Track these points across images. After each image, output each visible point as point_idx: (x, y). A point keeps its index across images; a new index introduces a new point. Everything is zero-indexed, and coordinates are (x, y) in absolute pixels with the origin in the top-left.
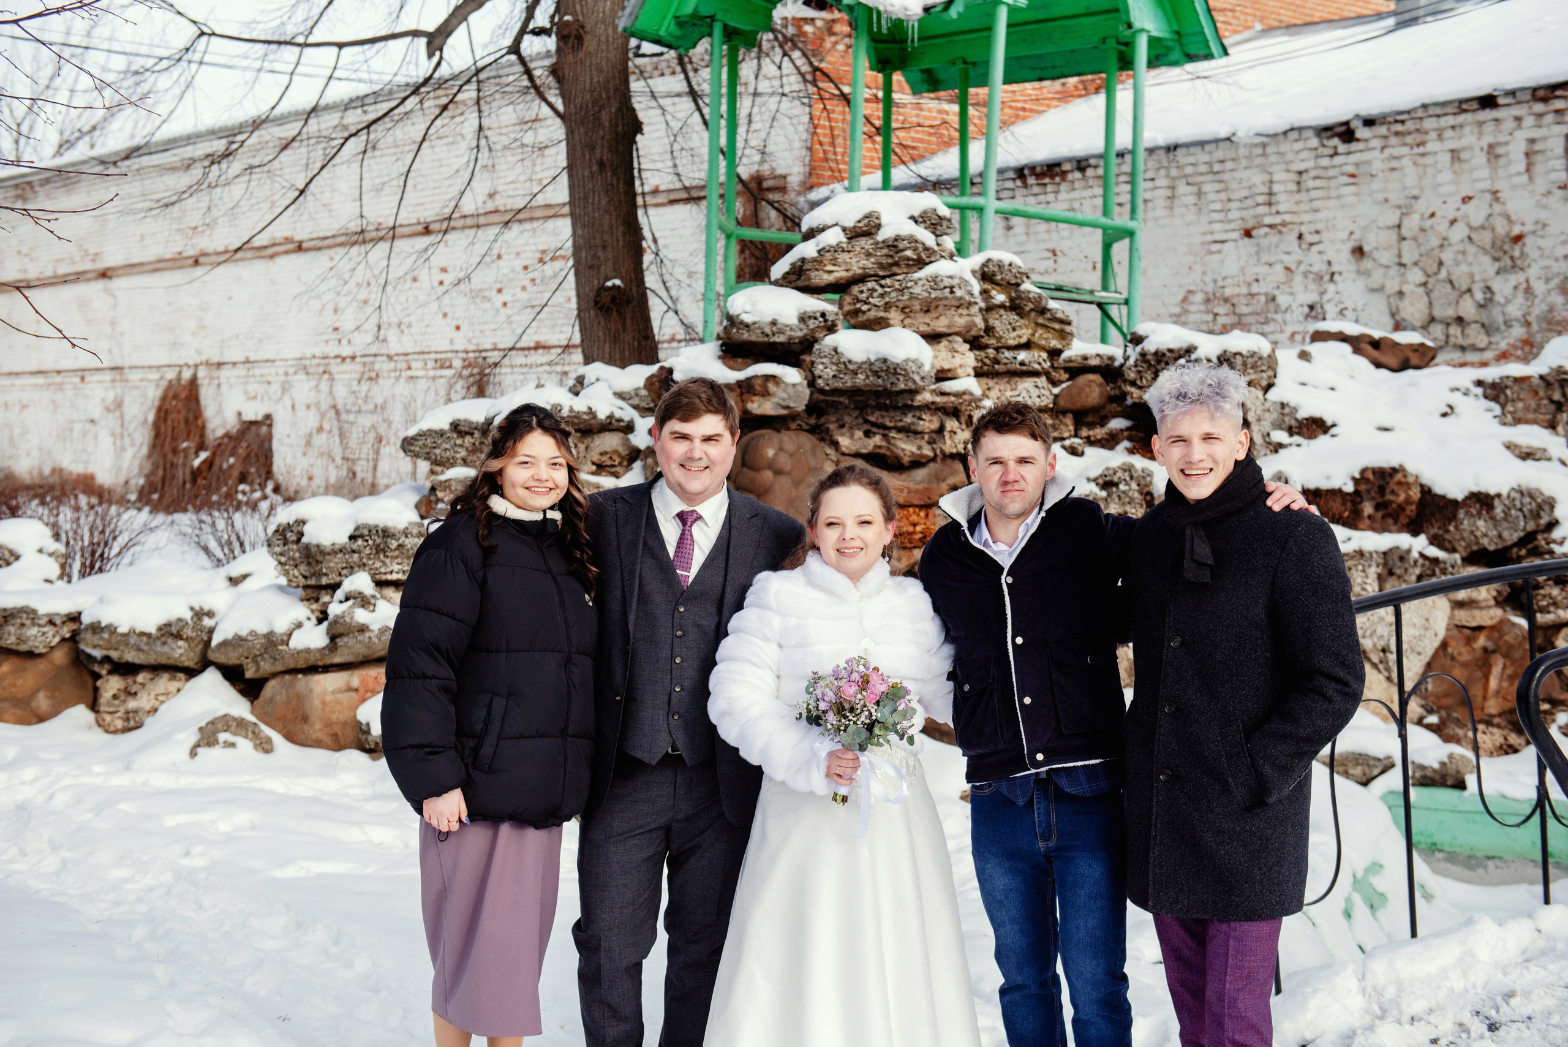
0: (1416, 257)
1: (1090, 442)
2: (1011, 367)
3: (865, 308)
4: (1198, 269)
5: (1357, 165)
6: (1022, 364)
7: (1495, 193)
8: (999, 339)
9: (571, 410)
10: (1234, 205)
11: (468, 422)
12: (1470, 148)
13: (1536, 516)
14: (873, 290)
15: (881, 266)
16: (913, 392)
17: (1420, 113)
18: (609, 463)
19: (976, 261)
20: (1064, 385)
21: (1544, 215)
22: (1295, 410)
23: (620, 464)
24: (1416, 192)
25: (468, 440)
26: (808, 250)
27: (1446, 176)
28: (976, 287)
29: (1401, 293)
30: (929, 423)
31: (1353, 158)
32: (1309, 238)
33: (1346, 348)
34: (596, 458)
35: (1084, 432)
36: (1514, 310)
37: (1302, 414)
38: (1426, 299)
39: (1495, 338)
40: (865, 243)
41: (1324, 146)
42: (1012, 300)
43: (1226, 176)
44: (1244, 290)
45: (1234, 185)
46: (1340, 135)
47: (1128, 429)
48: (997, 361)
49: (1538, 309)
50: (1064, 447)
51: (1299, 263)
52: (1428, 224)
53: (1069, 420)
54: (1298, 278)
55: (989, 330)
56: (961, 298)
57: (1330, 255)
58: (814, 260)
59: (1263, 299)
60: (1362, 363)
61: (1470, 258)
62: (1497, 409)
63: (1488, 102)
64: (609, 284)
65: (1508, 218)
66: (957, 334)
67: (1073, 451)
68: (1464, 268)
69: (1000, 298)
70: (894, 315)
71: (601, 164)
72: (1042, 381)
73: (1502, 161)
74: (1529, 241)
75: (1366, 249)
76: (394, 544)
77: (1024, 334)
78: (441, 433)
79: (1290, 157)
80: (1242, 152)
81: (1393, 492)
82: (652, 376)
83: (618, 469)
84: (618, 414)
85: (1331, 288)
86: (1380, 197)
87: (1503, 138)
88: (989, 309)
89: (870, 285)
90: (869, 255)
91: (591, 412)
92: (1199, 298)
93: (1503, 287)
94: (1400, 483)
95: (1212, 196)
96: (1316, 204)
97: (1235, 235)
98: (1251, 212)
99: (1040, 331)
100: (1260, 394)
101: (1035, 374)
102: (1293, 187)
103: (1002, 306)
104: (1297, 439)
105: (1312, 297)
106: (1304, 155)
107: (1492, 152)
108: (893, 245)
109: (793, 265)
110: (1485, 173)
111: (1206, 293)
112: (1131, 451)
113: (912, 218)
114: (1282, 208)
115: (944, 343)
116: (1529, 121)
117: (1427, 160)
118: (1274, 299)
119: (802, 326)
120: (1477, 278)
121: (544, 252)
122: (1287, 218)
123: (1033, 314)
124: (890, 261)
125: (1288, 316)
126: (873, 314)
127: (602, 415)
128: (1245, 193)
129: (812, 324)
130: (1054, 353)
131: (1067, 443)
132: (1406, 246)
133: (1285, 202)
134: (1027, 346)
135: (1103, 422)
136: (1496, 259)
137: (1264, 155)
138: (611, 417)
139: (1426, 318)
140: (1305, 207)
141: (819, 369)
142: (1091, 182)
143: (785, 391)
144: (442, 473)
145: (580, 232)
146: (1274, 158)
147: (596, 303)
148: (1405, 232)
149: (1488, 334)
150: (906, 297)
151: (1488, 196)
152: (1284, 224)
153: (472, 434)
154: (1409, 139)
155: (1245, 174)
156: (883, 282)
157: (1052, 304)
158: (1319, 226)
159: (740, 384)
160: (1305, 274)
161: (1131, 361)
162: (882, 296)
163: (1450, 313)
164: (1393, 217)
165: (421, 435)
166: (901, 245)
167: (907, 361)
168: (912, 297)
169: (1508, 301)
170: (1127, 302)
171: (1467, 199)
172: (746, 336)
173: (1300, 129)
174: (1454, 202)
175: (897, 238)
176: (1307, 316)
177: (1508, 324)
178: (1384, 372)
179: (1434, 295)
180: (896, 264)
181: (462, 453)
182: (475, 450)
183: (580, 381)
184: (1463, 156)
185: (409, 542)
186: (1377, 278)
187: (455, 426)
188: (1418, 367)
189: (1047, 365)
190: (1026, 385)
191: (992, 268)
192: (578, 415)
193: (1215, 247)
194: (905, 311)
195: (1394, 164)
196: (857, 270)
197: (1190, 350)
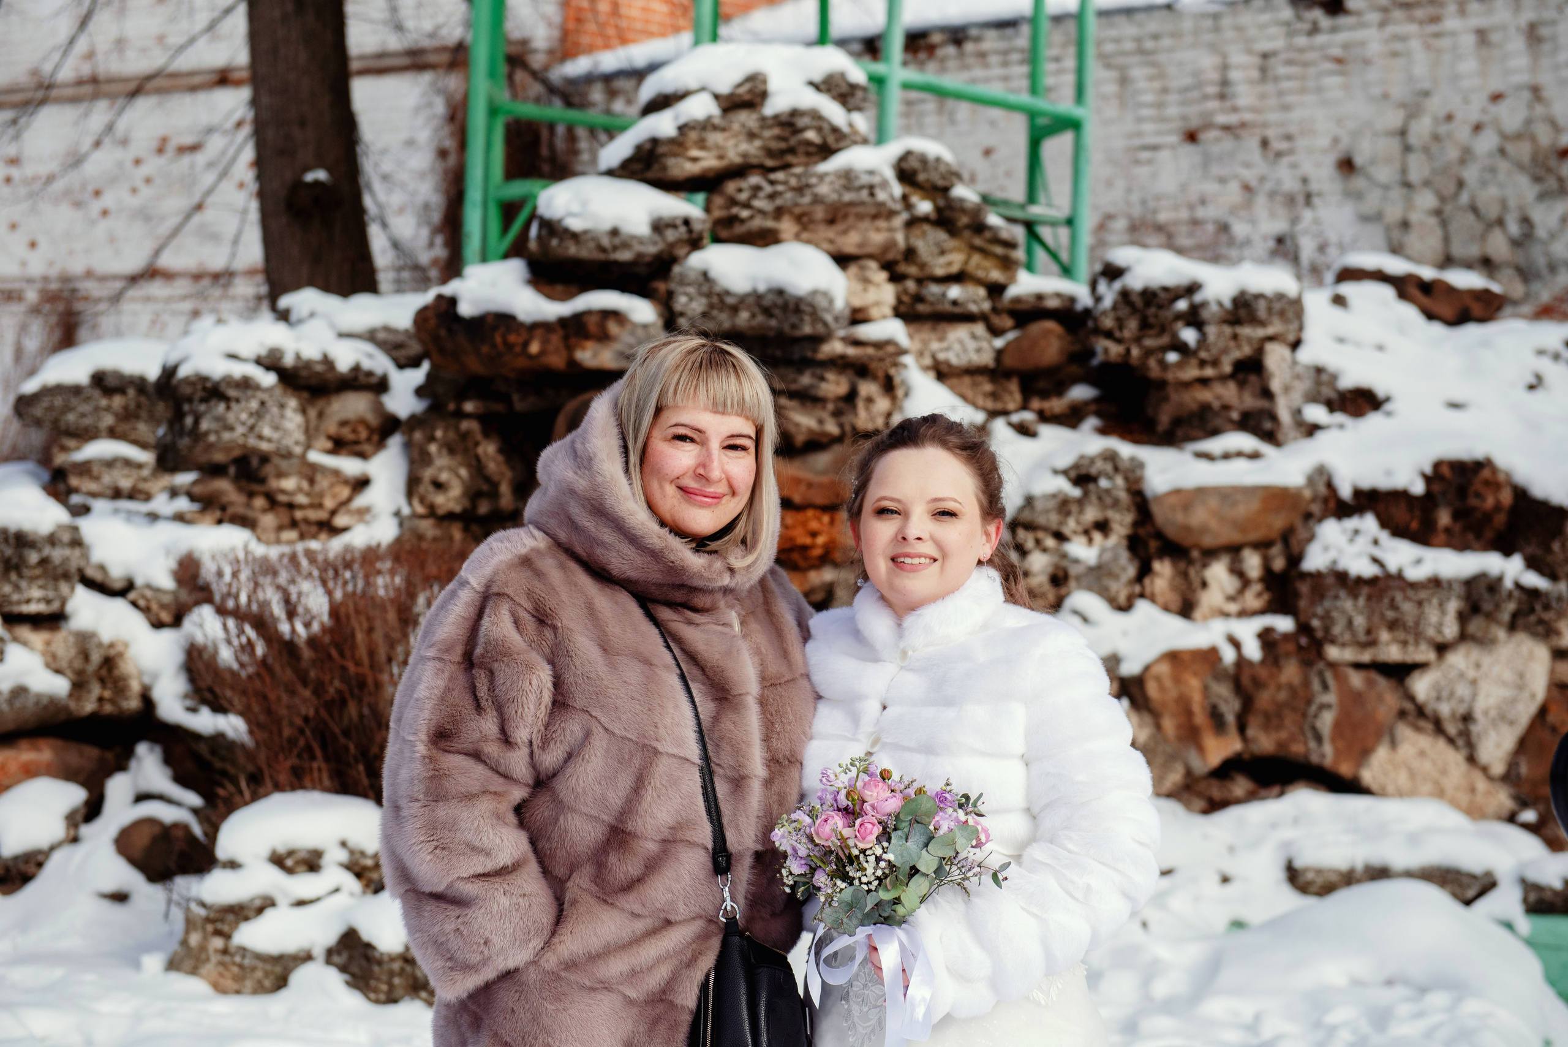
0: (1426, 172)
1: (1045, 417)
2: (940, 308)
3: (745, 213)
4: (1120, 185)
5: (1346, 46)
6: (955, 303)
7: (1535, 90)
8: (923, 266)
9: (298, 356)
10: (1172, 98)
11: (118, 375)
12: (1503, 28)
14: (757, 189)
15: (770, 153)
16: (817, 340)
18: (351, 437)
19: (893, 150)
20: (1011, 336)
22: (1334, 377)
23: (369, 440)
24: (1426, 85)
25: (118, 401)
26: (664, 124)
27: (1468, 65)
28: (897, 189)
29: (1405, 224)
30: (834, 386)
31: (1342, 37)
32: (1277, 145)
33: (1387, 292)
34: (333, 430)
35: (1036, 404)
36: (1562, 250)
37: (1347, 382)
38: (1439, 232)
39: (1536, 286)
40: (745, 118)
41: (1299, 18)
42: (938, 210)
43: (1161, 58)
44: (1184, 214)
45: (1171, 70)
46: (1323, 4)
47: (1096, 400)
48: (918, 298)
50: (1010, 424)
51: (1263, 179)
52: (1443, 129)
53: (1014, 386)
54: (1261, 201)
55: (910, 254)
56: (882, 204)
57: (1307, 167)
58: (672, 141)
59: (1210, 228)
60: (1409, 313)
61: (1501, 177)
64: (310, 177)
65: (1554, 123)
66: (870, 256)
67: (1024, 430)
68: (1493, 191)
69: (924, 207)
70: (787, 226)
72: (980, 328)
73: (1546, 47)
75: (1359, 160)
76: (33, 557)
77: (955, 260)
78: (76, 390)
79: (1252, 32)
80: (1187, 25)
81: (1478, 495)
82: (425, 309)
83: (367, 448)
84: (367, 364)
85: (1307, 215)
86: (1376, 91)
88: (913, 222)
89: (755, 179)
90: (751, 136)
91: (326, 361)
92: (1120, 224)
93: (1547, 217)
94: (1487, 483)
95: (1142, 84)
96: (1288, 99)
97: (1173, 139)
98: (1197, 108)
99: (976, 258)
100: (1287, 352)
101: (968, 318)
102: (1255, 74)
103: (925, 219)
104: (1339, 417)
105: (1279, 226)
106: (1273, 30)
107: (1534, 34)
108: (789, 122)
109: (639, 148)
110: (1522, 61)
111: (1130, 218)
112: (1103, 431)
113: (812, 84)
114: (1240, 102)
115: (853, 269)
117: (1445, 43)
118: (1226, 228)
119: (657, 238)
120: (1512, 203)
121: (165, 140)
122: (1248, 117)
123: (967, 234)
124: (783, 145)
125: (1246, 253)
126: (758, 223)
127: (343, 365)
128: (1188, 81)
129: (671, 235)
130: (996, 290)
131: (1016, 418)
132: (1413, 158)
133: (1245, 95)
134: (959, 278)
135: (1060, 389)
136: (1537, 179)
137: (1216, 30)
138: (356, 369)
139: (1440, 257)
140: (1272, 102)
141: (681, 302)
142: (971, 61)
143: (633, 333)
144: (78, 448)
145: (265, 100)
146: (1229, 34)
147: (290, 206)
148: (1413, 139)
149: (1525, 280)
150: (806, 199)
151: (1526, 95)
152: (1243, 125)
153: (123, 392)
154: (1419, 13)
155: (1187, 55)
156: (774, 176)
157: (993, 219)
158: (1293, 129)
159: (563, 322)
160: (1272, 195)
161: (1108, 302)
162: (772, 197)
163: (1474, 251)
164: (1394, 118)
165: (47, 391)
166: (801, 122)
167: (815, 292)
168: (817, 200)
169: (1553, 236)
170: (1070, 222)
171: (1496, 97)
172: (572, 250)
174: (1480, 100)
175: (795, 113)
177: (1552, 268)
178: (1437, 327)
179: (1453, 227)
180: (792, 151)
181: (108, 420)
182: (128, 416)
183: (284, 316)
184: (1495, 37)
185: (57, 555)
186: (1373, 201)
187: (99, 380)
188: (1482, 320)
189: (986, 306)
190: (959, 334)
191: (913, 163)
192: (308, 364)
193: (1145, 155)
194: (804, 221)
195: (1398, 46)
196: (734, 156)
197: (1192, 289)
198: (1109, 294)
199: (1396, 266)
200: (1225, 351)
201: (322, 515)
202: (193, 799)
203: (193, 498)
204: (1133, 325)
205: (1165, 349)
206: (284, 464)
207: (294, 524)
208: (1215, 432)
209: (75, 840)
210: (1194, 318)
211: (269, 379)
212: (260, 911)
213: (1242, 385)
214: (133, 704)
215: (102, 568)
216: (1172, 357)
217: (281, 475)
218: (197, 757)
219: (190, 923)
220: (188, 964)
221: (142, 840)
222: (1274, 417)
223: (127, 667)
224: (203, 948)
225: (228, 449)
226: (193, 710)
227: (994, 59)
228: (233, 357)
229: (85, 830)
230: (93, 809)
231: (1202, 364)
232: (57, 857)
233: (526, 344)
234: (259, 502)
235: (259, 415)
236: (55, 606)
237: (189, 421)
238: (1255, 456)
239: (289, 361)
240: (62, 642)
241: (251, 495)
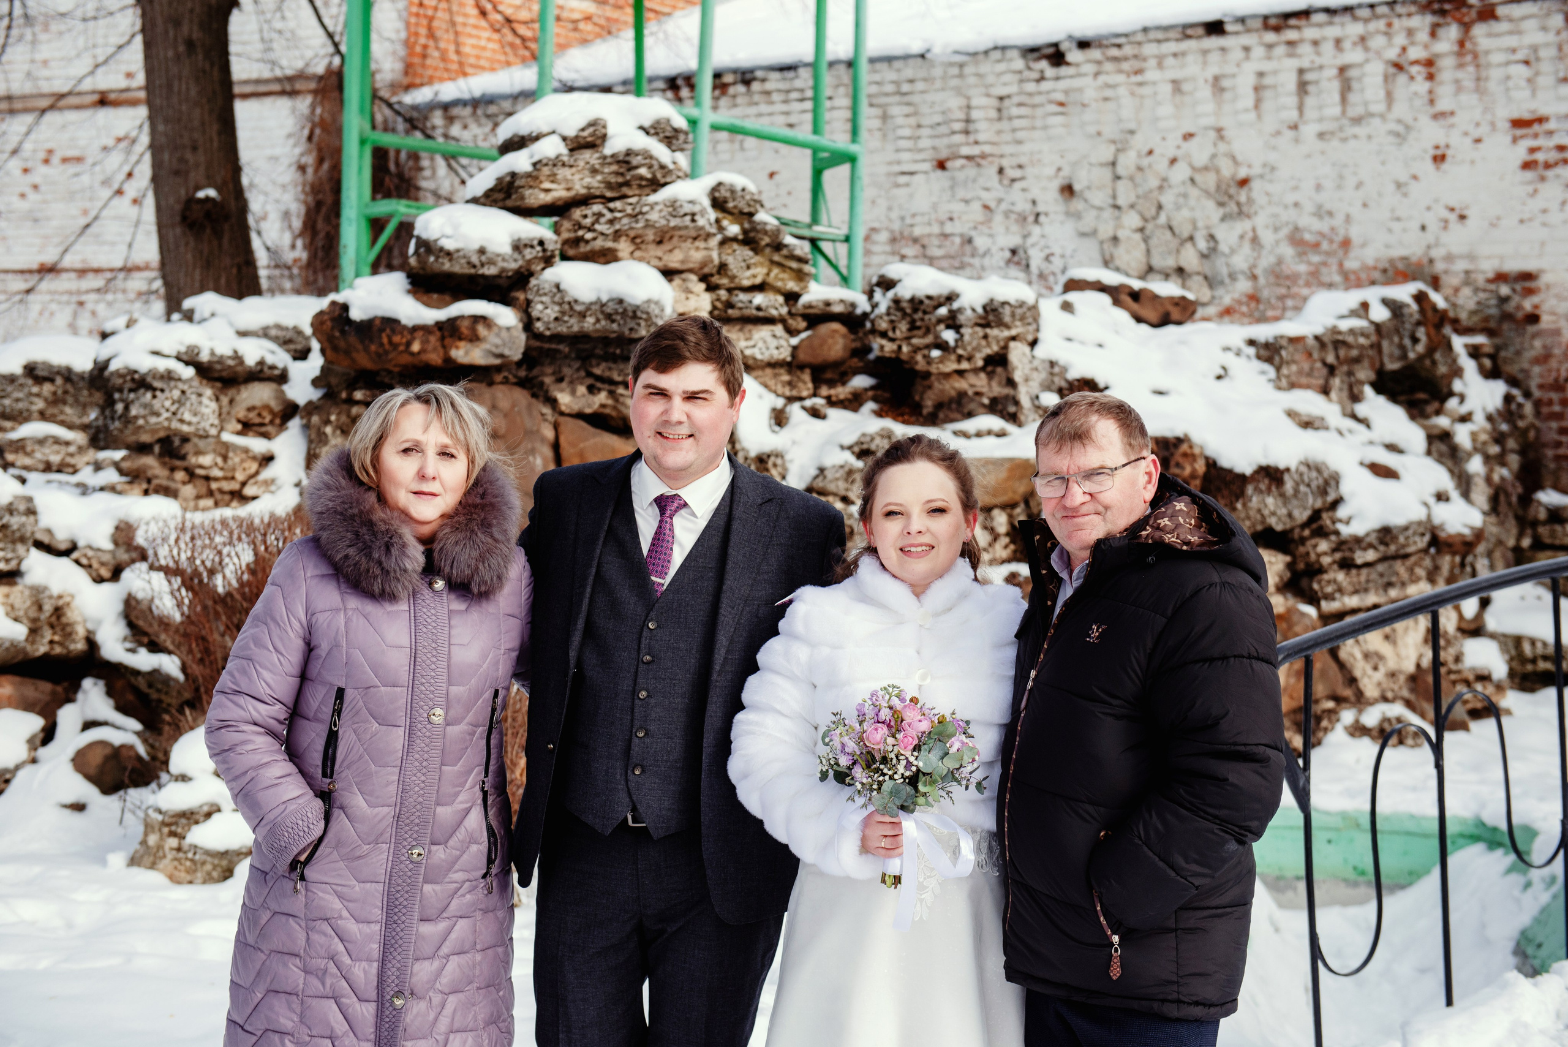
0: (1132, 198)
1: (831, 402)
2: (747, 312)
3: (589, 236)
4: (883, 203)
5: (1066, 92)
6: (759, 308)
7: (1219, 130)
8: (733, 278)
9: (212, 353)
10: (925, 132)
11: (48, 366)
12: (1193, 79)
13: (1323, 491)
14: (600, 215)
15: (609, 186)
17: (1140, 37)
18: (257, 420)
19: (707, 182)
20: (804, 335)
21: (1272, 157)
22: (1065, 369)
23: (272, 422)
24: (1132, 126)
25: (47, 388)
26: (520, 161)
27: (1166, 109)
28: (712, 215)
29: (1115, 239)
31: (1062, 84)
32: (1011, 173)
33: (1105, 299)
34: (242, 414)
35: (824, 391)
36: (1240, 261)
37: (1073, 374)
38: (1143, 246)
39: (1220, 292)
40: (588, 157)
41: (1029, 68)
42: (745, 232)
43: (915, 99)
44: (936, 229)
45: (924, 109)
46: (1048, 57)
47: (872, 388)
48: (730, 305)
49: (1266, 261)
50: (804, 408)
51: (1000, 201)
52: (1145, 162)
53: (806, 376)
54: (998, 218)
55: (722, 268)
56: (702, 228)
57: (1035, 193)
58: (528, 175)
59: (958, 240)
60: (1122, 316)
61: (1192, 202)
62: (1271, 372)
63: (1215, 28)
64: (201, 194)
65: (1234, 159)
66: (690, 271)
67: (815, 413)
68: (1185, 213)
69: (734, 229)
70: (624, 247)
71: (190, 44)
72: (779, 329)
73: (1227, 96)
74: (1256, 185)
75: (1077, 187)
77: (759, 273)
78: (11, 379)
79: (991, 79)
80: (937, 72)
81: (1178, 465)
82: (321, 313)
83: (270, 429)
84: (270, 360)
85: (1036, 230)
86: (1092, 130)
87: (1230, 69)
88: (725, 242)
89: (597, 208)
90: (594, 171)
91: (237, 357)
92: (883, 237)
93: (1228, 235)
94: (1185, 455)
95: (900, 121)
96: (1020, 135)
97: (927, 166)
98: (946, 141)
99: (776, 271)
100: (1027, 349)
101: (770, 321)
102: (993, 114)
103: (734, 239)
105: (1014, 241)
106: (1008, 78)
107: (1217, 85)
108: (625, 161)
109: (500, 180)
110: (1209, 107)
111: (892, 232)
112: (879, 414)
113: (641, 128)
114: (981, 137)
115: (677, 281)
116: (1258, 52)
117: (1146, 91)
118: (970, 241)
119: (516, 256)
120: (1200, 224)
121: (50, 152)
122: (987, 149)
123: (768, 250)
124: (620, 180)
125: (987, 261)
126: (599, 243)
127: (251, 360)
128: (938, 118)
129: (529, 254)
130: (791, 297)
131: (808, 403)
132: (1121, 186)
133: (985, 131)
134: (761, 288)
135: (843, 379)
136: (1221, 204)
137: (961, 76)
138: (261, 363)
139: (1143, 267)
140: (1007, 137)
141: (537, 309)
142: (756, 98)
143: (498, 335)
144: (13, 429)
145: (161, 128)
147: (184, 218)
148: (1120, 170)
149: (1211, 286)
150: (640, 225)
151: (1212, 134)
152: (983, 156)
153: (52, 380)
154: (1126, 66)
155: (938, 97)
156: (612, 205)
157: (788, 240)
158: (1023, 160)
159: (439, 325)
160: (1007, 214)
161: (882, 309)
162: (611, 222)
163: (1170, 262)
164: (1107, 153)
166: (635, 161)
167: (649, 301)
168: (648, 225)
169: (1233, 251)
170: (847, 239)
171: (1188, 136)
172: (447, 266)
173: (1004, 48)
174: (1175, 138)
175: (629, 153)
176: (1009, 262)
177: (1233, 277)
178: (1144, 328)
179: (1153, 242)
180: (627, 184)
181: (40, 404)
182: (56, 400)
183: (189, 316)
184: (1186, 87)
185: (15, 521)
186: (1089, 220)
187: (30, 370)
188: (1179, 323)
189: (784, 310)
190: (763, 333)
191: (723, 193)
192: (221, 360)
193: (903, 179)
194: (637, 241)
195: (1108, 93)
196: (579, 189)
197: (950, 298)
198: (884, 300)
199: (1111, 278)
200: (977, 349)
201: (234, 486)
202: (135, 725)
203: (122, 472)
204: (903, 326)
205: (929, 347)
206: (201, 444)
207: (210, 493)
208: (970, 415)
209: (34, 761)
210: (952, 322)
211: (188, 372)
212: (208, 815)
213: (991, 375)
214: (80, 646)
215: (49, 531)
216: (935, 353)
217: (199, 453)
218: (136, 690)
219: (148, 827)
220: (148, 860)
221: (96, 759)
222: (1017, 403)
223: (72, 615)
224: (160, 847)
225: (154, 431)
226: (132, 651)
227: (776, 97)
228: (156, 353)
229: (42, 752)
230: (48, 735)
231: (960, 358)
232: (21, 775)
233: (409, 344)
234: (180, 475)
235: (180, 402)
236: (12, 565)
237: (120, 407)
238: (1001, 434)
239: (204, 357)
240: (18, 594)
241: (173, 469)
